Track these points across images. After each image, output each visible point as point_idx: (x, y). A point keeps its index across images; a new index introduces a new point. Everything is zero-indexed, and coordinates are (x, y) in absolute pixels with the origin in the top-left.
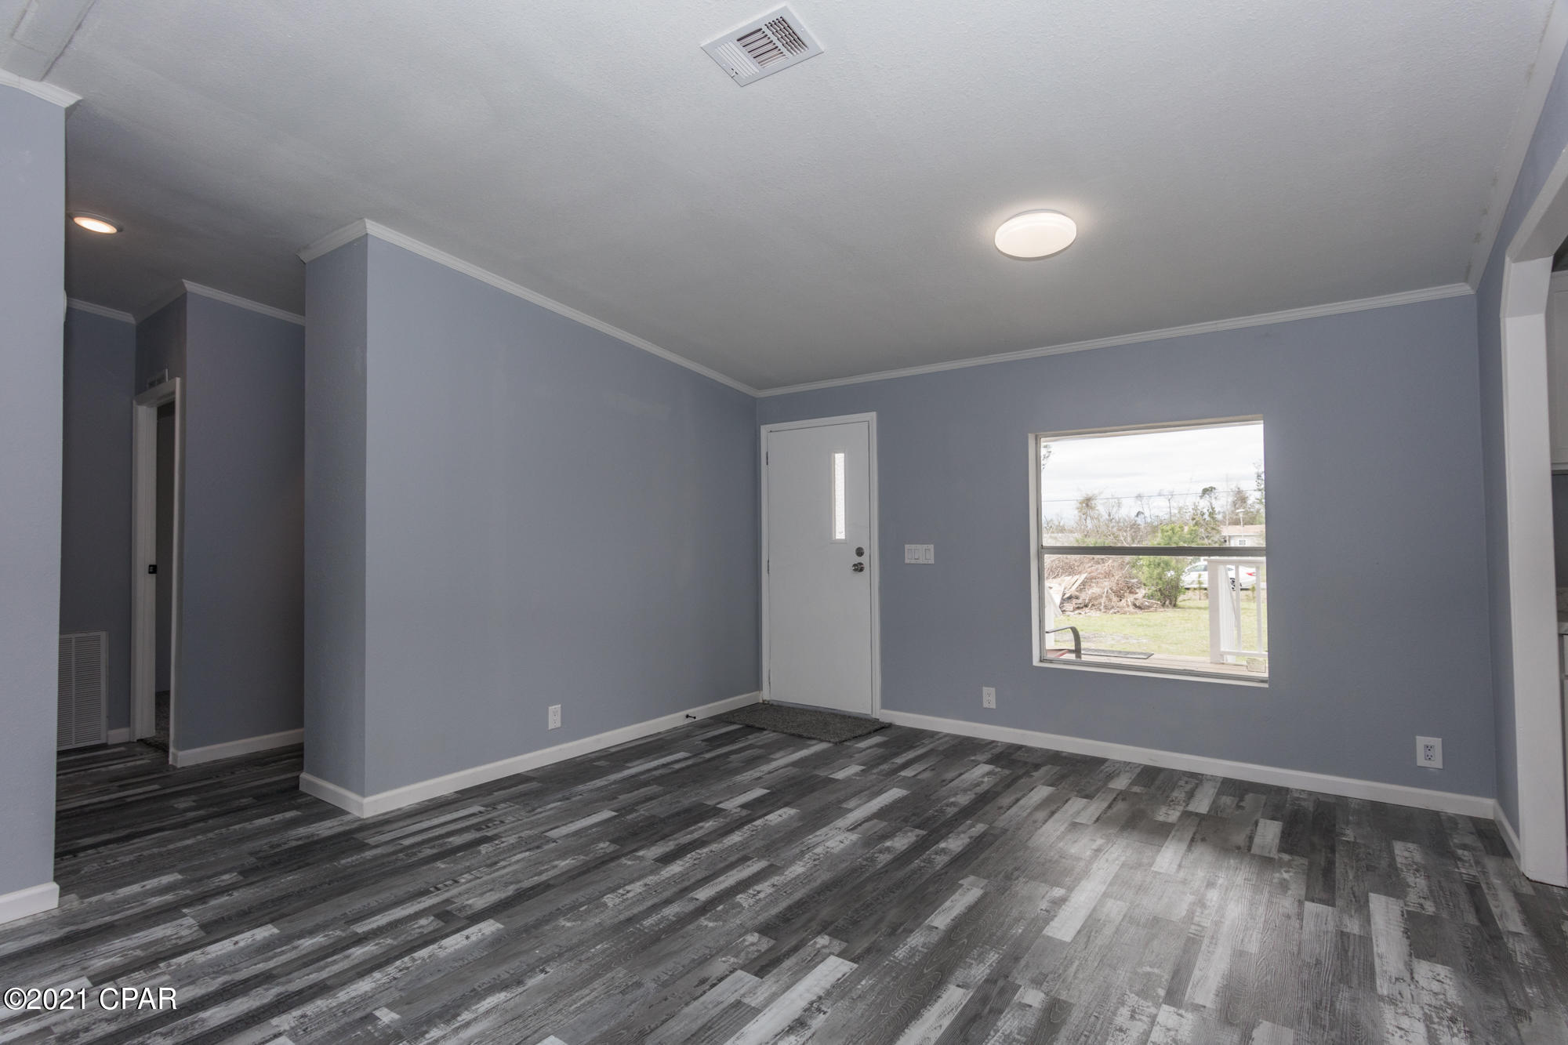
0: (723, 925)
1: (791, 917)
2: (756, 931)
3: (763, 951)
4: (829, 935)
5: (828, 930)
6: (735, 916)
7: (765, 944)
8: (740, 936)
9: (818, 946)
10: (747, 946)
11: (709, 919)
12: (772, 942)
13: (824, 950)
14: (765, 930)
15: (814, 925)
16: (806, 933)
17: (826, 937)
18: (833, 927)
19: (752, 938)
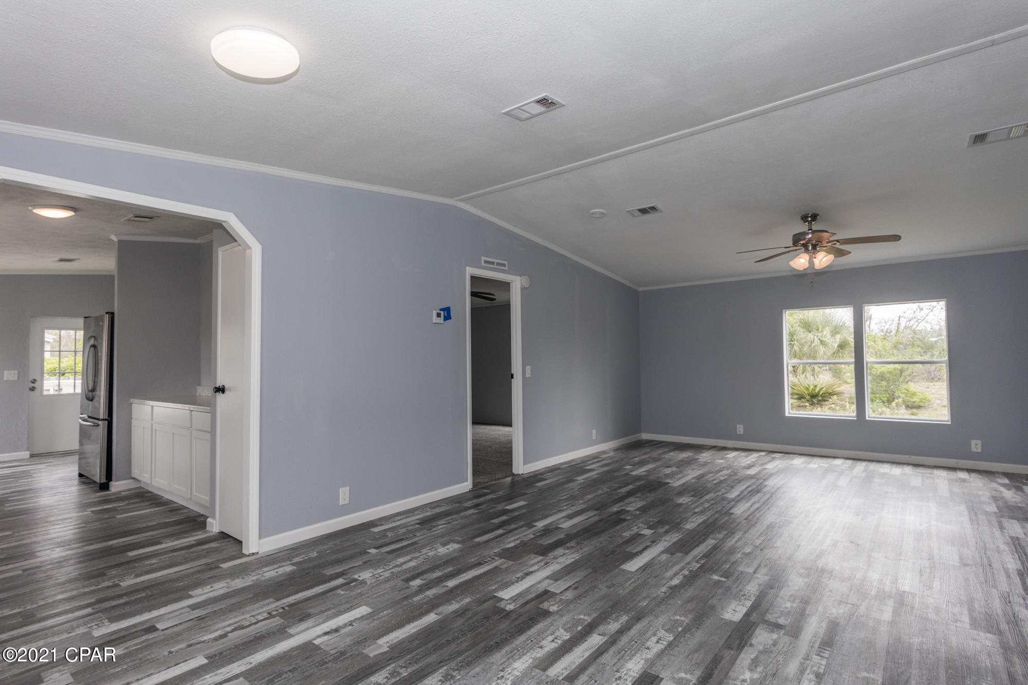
0: (574, 616)
1: (529, 621)
2: (551, 612)
3: (546, 602)
4: (506, 610)
5: (505, 613)
6: (568, 622)
7: (545, 605)
8: (561, 610)
9: (513, 604)
10: (556, 604)
11: (584, 620)
12: (541, 606)
13: (510, 602)
14: (546, 614)
15: (514, 616)
16: (520, 611)
17: (507, 609)
18: (502, 615)
19: (552, 609)
